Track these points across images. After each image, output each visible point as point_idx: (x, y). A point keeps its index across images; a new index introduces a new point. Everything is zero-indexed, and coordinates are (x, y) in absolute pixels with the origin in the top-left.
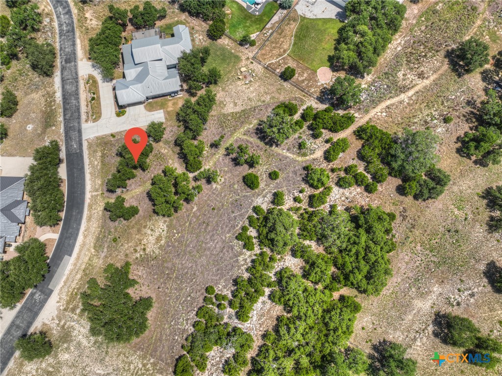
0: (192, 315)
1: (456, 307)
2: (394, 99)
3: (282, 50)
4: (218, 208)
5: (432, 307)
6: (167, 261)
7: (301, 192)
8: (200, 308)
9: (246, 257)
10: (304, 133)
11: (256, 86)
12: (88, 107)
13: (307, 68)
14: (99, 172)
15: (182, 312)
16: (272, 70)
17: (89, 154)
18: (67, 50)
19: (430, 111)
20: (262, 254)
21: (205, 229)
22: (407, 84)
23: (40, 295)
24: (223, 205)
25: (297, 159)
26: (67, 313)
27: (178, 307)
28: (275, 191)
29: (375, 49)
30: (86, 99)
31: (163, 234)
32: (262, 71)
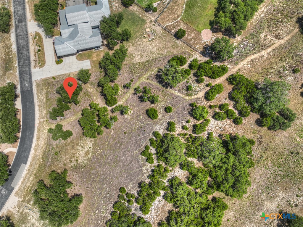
0: (110, 207)
1: (294, 208)
2: (257, 55)
3: (176, 16)
4: (129, 132)
5: (277, 207)
6: (92, 169)
7: (187, 122)
8: (116, 203)
9: (148, 168)
10: (191, 79)
11: (157, 43)
12: (35, 56)
13: (194, 30)
14: (45, 105)
15: (103, 204)
16: (168, 31)
17: (37, 91)
18: (19, 12)
19: (283, 64)
20: (159, 166)
21: (120, 146)
22: (267, 43)
23: (5, 191)
24: (132, 130)
25: (185, 98)
26: (24, 204)
27: (100, 201)
28: (169, 121)
29: (245, 16)
30: (34, 50)
31: (90, 150)
32: (161, 31)
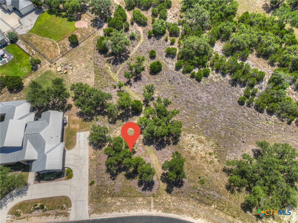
0: (262, 116)
3: (52, 45)
4: (175, 93)
6: (220, 135)
7: (166, 40)
8: (257, 110)
9: (214, 77)
11: (76, 62)
12: (50, 214)
14: (130, 200)
15: (261, 124)
20: (212, 65)
21: (191, 103)
24: (173, 90)
25: (141, 42)
27: (257, 126)
28: (164, 56)
30: (38, 216)
31: (196, 137)
32: (65, 58)
